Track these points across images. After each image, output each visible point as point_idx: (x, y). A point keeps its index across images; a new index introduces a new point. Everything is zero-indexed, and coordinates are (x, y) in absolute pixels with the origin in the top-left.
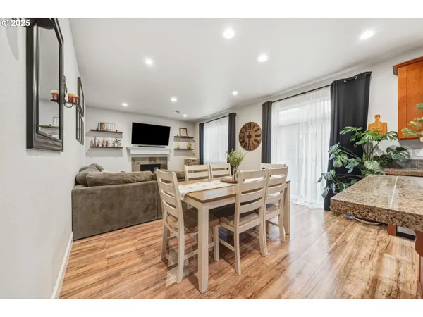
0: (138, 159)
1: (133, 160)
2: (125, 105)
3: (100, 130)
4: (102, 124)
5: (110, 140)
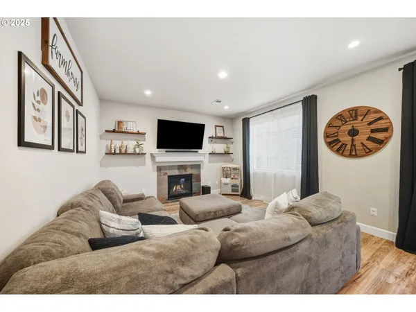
0: (165, 168)
1: (159, 169)
3: (118, 130)
4: (119, 123)
5: (130, 144)
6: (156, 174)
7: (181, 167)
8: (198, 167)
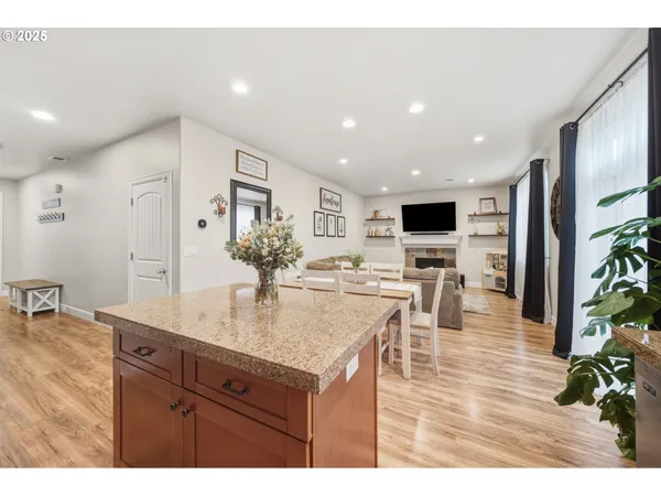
0: (413, 250)
1: (407, 250)
2: (385, 189)
3: (375, 219)
4: (376, 212)
5: (382, 229)
6: (404, 255)
7: (429, 251)
8: (453, 251)
